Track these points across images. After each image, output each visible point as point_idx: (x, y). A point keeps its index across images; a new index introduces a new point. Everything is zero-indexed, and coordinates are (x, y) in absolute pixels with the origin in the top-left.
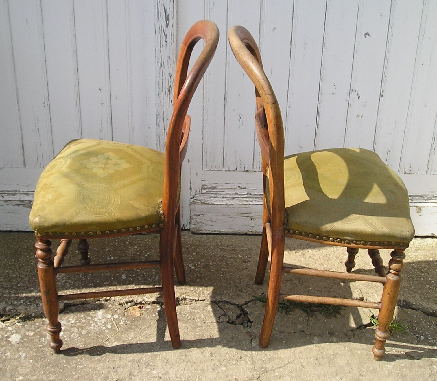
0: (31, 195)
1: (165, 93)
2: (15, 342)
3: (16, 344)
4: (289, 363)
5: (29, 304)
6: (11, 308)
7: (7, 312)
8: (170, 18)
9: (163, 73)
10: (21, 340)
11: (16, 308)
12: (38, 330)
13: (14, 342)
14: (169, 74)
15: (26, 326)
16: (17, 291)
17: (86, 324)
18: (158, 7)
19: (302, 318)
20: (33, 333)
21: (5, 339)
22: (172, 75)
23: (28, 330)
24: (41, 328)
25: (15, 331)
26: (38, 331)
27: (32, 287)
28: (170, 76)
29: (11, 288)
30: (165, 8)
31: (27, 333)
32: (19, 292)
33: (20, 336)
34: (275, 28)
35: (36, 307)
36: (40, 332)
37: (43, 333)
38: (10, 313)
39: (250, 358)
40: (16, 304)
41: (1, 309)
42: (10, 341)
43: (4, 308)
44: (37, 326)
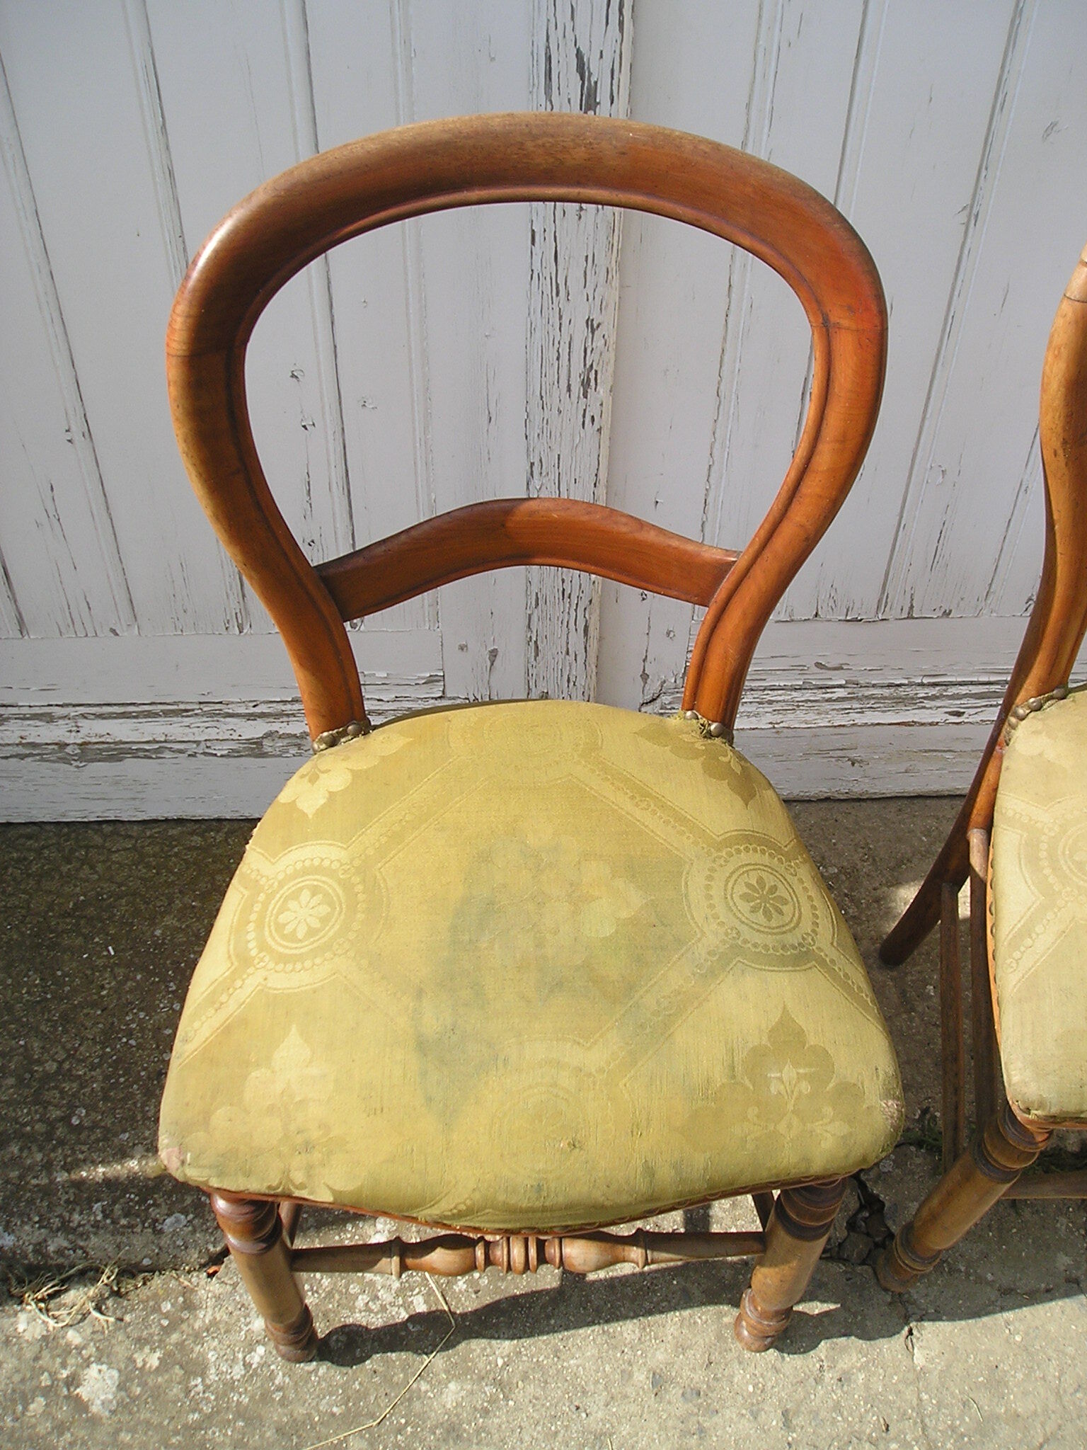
0: (61, 722)
1: (569, 390)
2: (103, 1403)
3: (107, 1413)
4: (1047, 1440)
5: (123, 1222)
6: (65, 1244)
7: (52, 1259)
8: (602, 96)
9: (561, 318)
10: (123, 1393)
11: (82, 1244)
12: (175, 1337)
13: (99, 1402)
14: (589, 322)
15: (127, 1318)
16: (74, 1152)
17: (337, 1296)
18: (548, 47)
19: (1065, 1220)
20: (158, 1354)
21: (65, 1392)
22: (598, 326)
23: (141, 1342)
24: (184, 1326)
25: (92, 1349)
26: (176, 1345)
27: (124, 1131)
28: (593, 333)
29: (49, 1135)
30: (579, 55)
31: (136, 1356)
32: (81, 1156)
33: (115, 1373)
34: (1053, 125)
35: (152, 1237)
36: (181, 1345)
37: (192, 1351)
38: (61, 1260)
39: (915, 1423)
40: (79, 1225)
41: (31, 1247)
42: (85, 1397)
43: (40, 1244)
44: (166, 1316)
